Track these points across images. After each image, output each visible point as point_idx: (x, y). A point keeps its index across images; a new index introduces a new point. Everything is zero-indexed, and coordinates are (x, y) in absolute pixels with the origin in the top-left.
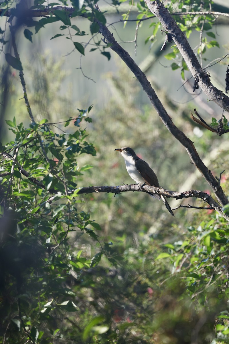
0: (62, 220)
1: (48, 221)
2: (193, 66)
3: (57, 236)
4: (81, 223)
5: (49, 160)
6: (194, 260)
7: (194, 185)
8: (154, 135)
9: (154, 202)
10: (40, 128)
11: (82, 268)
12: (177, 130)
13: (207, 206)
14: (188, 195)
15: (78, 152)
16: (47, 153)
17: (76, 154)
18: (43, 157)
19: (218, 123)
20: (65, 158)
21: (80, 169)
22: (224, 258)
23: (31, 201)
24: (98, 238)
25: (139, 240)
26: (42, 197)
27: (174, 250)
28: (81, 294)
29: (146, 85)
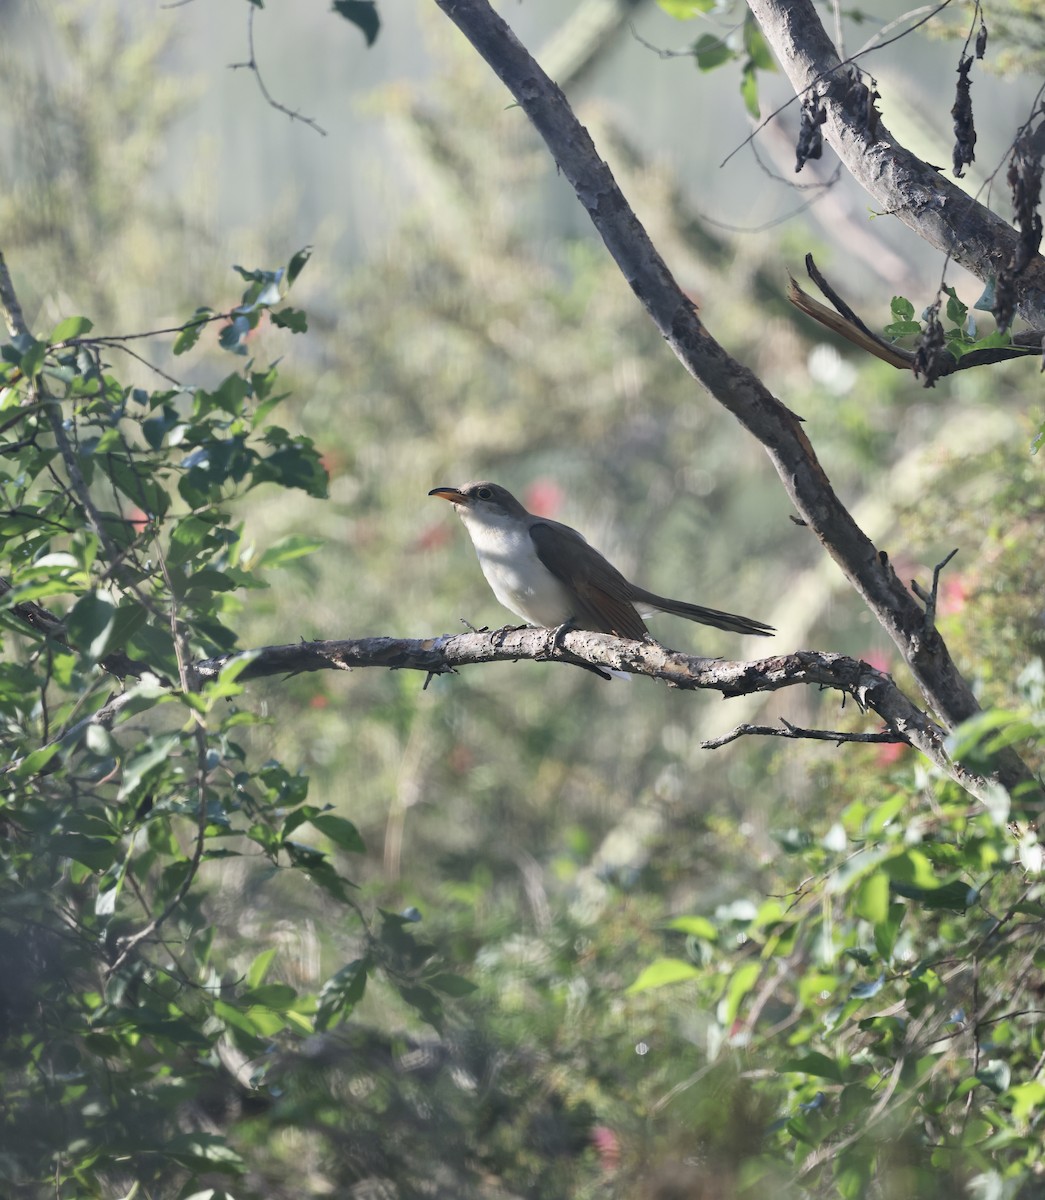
0: (174, 804)
1: (107, 811)
2: (798, 47)
3: (153, 882)
4: (265, 817)
5: (97, 516)
6: (816, 987)
7: (819, 629)
8: (618, 387)
9: (619, 712)
10: (55, 362)
11: (272, 1036)
12: (723, 361)
13: (877, 725)
14: (782, 674)
15: (238, 478)
16: (89, 483)
17: (228, 486)
18: (72, 499)
19: (924, 324)
20: (180, 508)
21: (257, 556)
22: (960, 976)
23: (19, 713)
24: (348, 891)
25: (550, 895)
26: (72, 696)
27: (715, 943)
28: (274, 1160)
29: (571, 145)
